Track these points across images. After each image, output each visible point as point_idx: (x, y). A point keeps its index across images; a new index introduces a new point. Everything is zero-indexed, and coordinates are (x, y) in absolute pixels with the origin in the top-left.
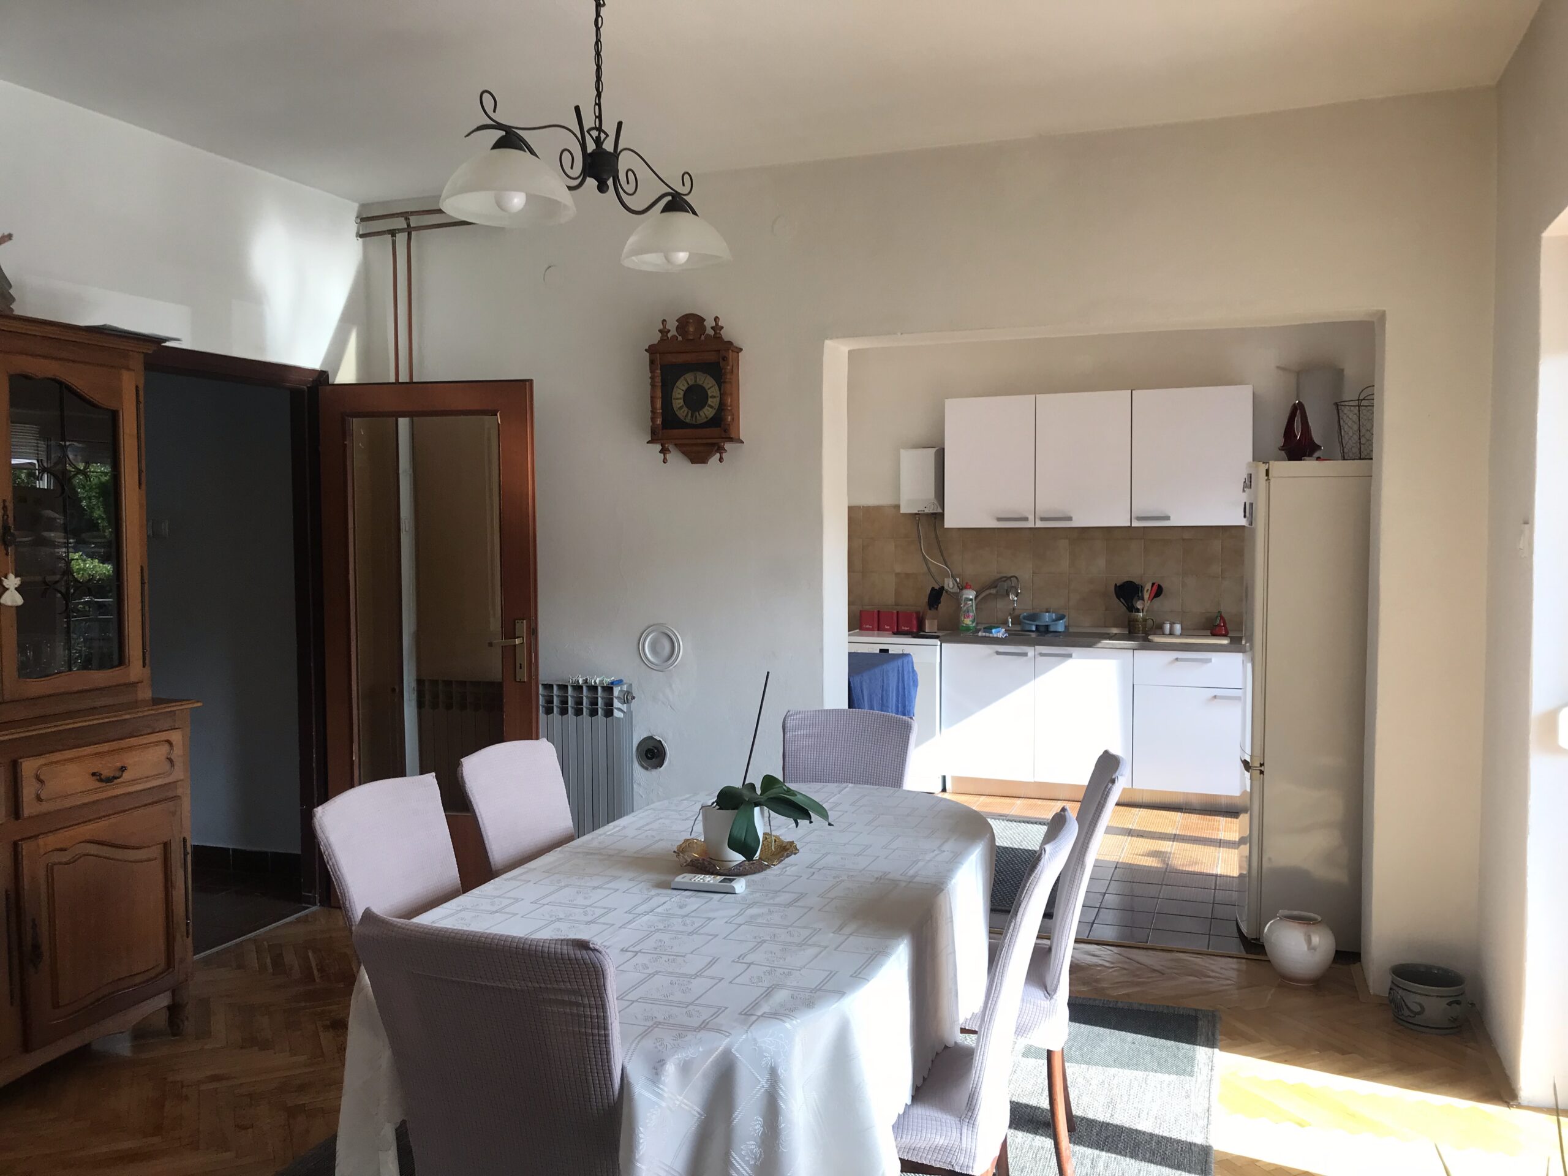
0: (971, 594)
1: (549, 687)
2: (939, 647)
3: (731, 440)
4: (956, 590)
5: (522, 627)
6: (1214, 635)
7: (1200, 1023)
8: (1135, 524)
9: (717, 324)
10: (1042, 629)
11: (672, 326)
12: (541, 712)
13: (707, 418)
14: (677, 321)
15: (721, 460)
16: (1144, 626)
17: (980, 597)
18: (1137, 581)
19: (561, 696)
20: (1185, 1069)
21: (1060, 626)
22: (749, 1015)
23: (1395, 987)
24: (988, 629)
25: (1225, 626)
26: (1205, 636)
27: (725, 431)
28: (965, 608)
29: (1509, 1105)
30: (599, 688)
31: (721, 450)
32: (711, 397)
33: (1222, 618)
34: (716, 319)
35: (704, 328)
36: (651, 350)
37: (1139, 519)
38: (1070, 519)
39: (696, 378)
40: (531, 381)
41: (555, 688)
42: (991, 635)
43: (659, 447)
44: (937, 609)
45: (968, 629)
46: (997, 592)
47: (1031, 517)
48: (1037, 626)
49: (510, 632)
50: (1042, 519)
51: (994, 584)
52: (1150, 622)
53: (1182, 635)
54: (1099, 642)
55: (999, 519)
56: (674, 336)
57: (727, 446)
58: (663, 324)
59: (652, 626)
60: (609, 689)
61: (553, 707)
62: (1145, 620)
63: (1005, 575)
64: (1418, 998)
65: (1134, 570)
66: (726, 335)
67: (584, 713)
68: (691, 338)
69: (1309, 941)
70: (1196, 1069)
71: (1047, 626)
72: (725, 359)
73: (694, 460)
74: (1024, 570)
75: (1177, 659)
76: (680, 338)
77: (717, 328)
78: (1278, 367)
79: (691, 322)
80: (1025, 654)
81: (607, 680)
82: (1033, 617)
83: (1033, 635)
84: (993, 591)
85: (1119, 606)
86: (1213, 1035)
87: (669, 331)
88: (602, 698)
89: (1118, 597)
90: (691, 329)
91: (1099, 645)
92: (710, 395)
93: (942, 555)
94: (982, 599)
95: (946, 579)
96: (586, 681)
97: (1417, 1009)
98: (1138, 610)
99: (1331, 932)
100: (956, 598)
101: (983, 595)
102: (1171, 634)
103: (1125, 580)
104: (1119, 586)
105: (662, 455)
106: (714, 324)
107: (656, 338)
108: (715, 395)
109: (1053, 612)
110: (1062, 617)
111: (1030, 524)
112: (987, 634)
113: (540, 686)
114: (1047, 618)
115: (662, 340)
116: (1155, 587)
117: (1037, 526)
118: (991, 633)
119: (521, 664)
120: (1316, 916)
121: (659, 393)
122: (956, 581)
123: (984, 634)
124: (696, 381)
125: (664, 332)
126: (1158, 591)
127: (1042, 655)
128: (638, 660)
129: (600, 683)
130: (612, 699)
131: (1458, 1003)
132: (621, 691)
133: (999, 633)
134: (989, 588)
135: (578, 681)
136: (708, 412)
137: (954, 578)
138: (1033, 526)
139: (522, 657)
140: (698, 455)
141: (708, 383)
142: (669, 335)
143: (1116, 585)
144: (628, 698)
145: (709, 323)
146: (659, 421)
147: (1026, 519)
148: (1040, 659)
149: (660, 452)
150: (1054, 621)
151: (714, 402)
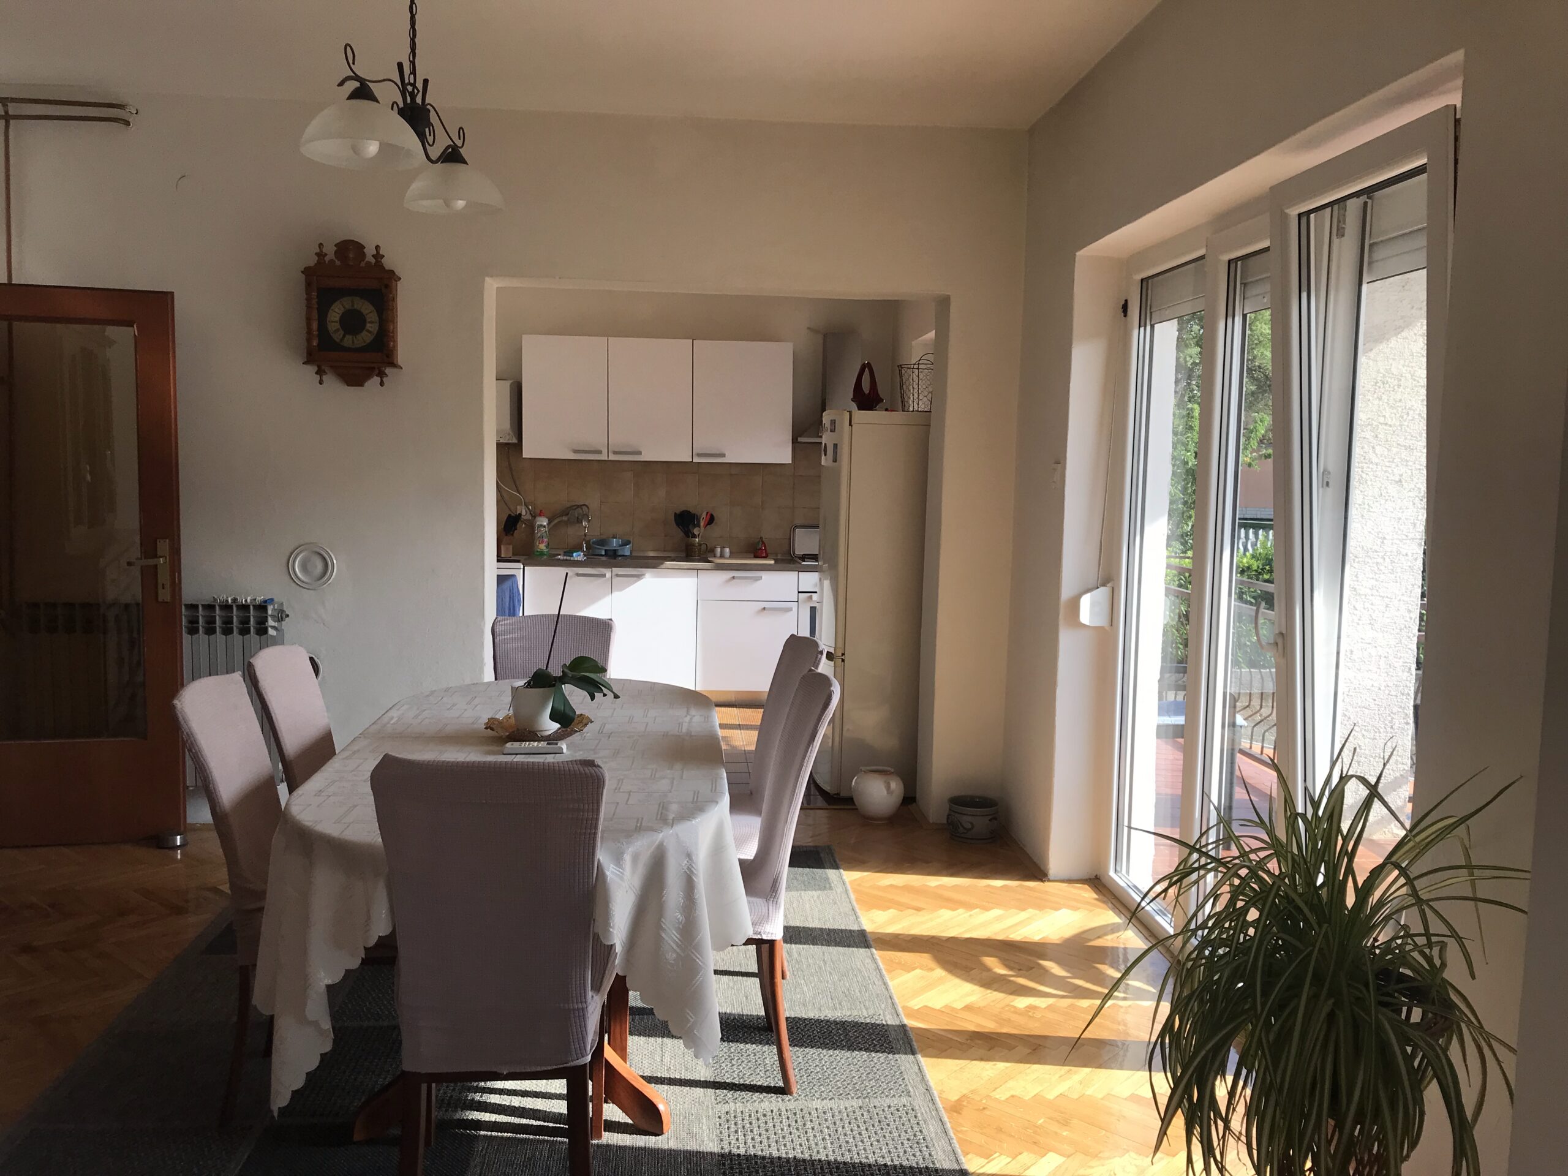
0: (544, 522)
1: (193, 607)
2: (522, 570)
3: (394, 365)
4: (529, 517)
5: (163, 546)
6: (756, 557)
7: (822, 855)
8: (696, 460)
9: (378, 252)
10: (610, 553)
11: (330, 250)
12: (184, 632)
13: (365, 342)
14: (336, 245)
15: (382, 384)
16: (700, 550)
17: (553, 524)
18: (692, 510)
19: (207, 616)
20: (826, 885)
21: (627, 551)
22: (663, 820)
23: (952, 813)
24: (569, 553)
25: (765, 549)
26: (750, 558)
27: (388, 357)
28: (539, 535)
29: (1042, 881)
30: (251, 607)
31: (382, 374)
32: (369, 322)
33: (763, 543)
34: (377, 247)
35: (364, 255)
36: (307, 271)
37: (699, 455)
38: (639, 453)
39: (352, 302)
40: (172, 293)
41: (200, 608)
42: (572, 558)
43: (316, 369)
44: (512, 535)
45: (542, 554)
46: (569, 520)
47: (605, 451)
48: (606, 550)
49: (149, 550)
50: (615, 453)
51: (566, 512)
52: (703, 547)
53: (731, 557)
54: (662, 564)
55: (576, 451)
56: (331, 261)
57: (388, 371)
58: (320, 247)
59: (302, 545)
60: (262, 607)
61: (198, 627)
62: (700, 545)
63: (576, 503)
64: (969, 819)
65: (690, 499)
66: (388, 263)
67: (235, 633)
68: (351, 264)
69: (888, 787)
70: (832, 885)
71: (615, 551)
72: (387, 286)
73: (350, 383)
74: (592, 498)
75: (734, 577)
76: (338, 263)
77: (378, 256)
78: (808, 328)
79: (350, 249)
80: (604, 576)
81: (260, 599)
82: (602, 542)
83: (604, 558)
84: (565, 518)
85: (679, 533)
86: (835, 861)
87: (326, 255)
88: (254, 617)
89: (678, 524)
90: (351, 256)
91: (662, 566)
92: (368, 320)
93: (515, 482)
94: (555, 525)
95: (518, 507)
96: (234, 600)
97: (969, 826)
98: (694, 536)
99: (898, 778)
100: (531, 526)
101: (556, 521)
102: (722, 556)
103: (681, 510)
104: (679, 515)
105: (319, 376)
106: (375, 252)
107: (312, 261)
108: (373, 320)
109: (619, 538)
110: (628, 543)
111: (604, 457)
112: (568, 558)
113: (183, 606)
114: (615, 543)
115: (319, 263)
116: (709, 517)
117: (610, 459)
118: (572, 556)
119: (163, 585)
120: (889, 769)
121: (315, 315)
122: (529, 509)
123: (565, 558)
124: (353, 306)
125: (320, 255)
126: (711, 520)
127: (617, 575)
128: (287, 578)
129: (251, 602)
130: (267, 617)
131: (995, 819)
132: (274, 609)
133: (579, 556)
134: (561, 516)
135: (227, 601)
136: (365, 337)
137: (526, 506)
138: (606, 459)
139: (164, 577)
140: (354, 378)
141: (367, 309)
142: (327, 259)
143: (675, 513)
144: (281, 616)
145: (370, 251)
146: (315, 343)
147: (600, 452)
148: (616, 580)
149: (316, 373)
150: (620, 546)
151: (372, 327)
